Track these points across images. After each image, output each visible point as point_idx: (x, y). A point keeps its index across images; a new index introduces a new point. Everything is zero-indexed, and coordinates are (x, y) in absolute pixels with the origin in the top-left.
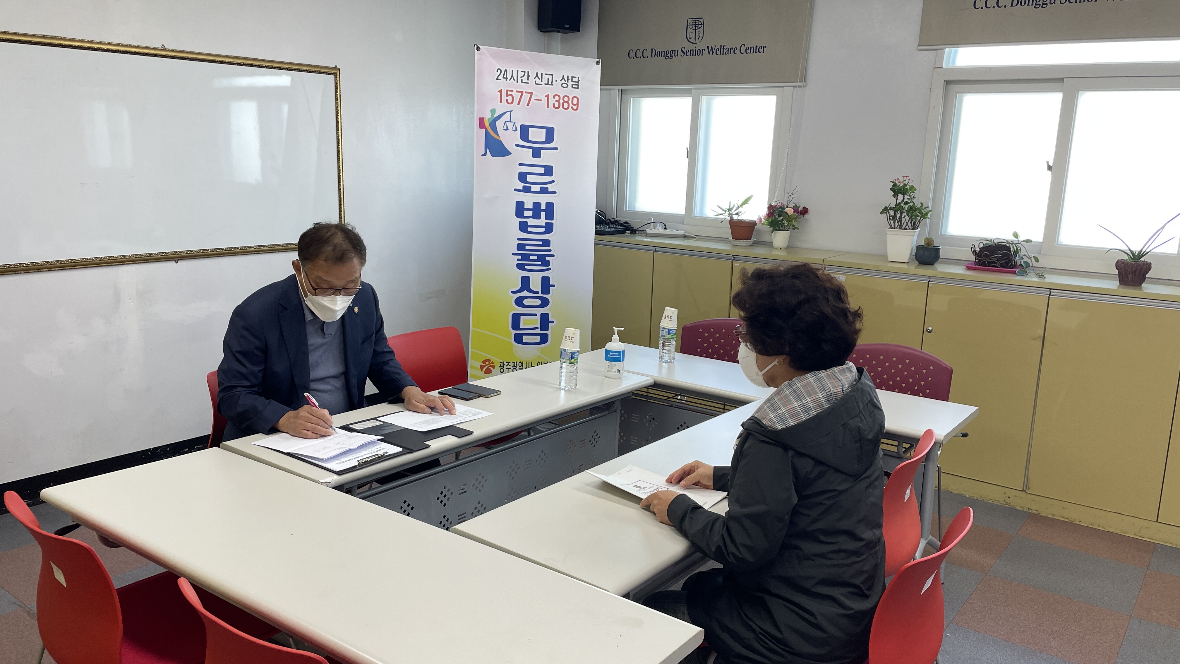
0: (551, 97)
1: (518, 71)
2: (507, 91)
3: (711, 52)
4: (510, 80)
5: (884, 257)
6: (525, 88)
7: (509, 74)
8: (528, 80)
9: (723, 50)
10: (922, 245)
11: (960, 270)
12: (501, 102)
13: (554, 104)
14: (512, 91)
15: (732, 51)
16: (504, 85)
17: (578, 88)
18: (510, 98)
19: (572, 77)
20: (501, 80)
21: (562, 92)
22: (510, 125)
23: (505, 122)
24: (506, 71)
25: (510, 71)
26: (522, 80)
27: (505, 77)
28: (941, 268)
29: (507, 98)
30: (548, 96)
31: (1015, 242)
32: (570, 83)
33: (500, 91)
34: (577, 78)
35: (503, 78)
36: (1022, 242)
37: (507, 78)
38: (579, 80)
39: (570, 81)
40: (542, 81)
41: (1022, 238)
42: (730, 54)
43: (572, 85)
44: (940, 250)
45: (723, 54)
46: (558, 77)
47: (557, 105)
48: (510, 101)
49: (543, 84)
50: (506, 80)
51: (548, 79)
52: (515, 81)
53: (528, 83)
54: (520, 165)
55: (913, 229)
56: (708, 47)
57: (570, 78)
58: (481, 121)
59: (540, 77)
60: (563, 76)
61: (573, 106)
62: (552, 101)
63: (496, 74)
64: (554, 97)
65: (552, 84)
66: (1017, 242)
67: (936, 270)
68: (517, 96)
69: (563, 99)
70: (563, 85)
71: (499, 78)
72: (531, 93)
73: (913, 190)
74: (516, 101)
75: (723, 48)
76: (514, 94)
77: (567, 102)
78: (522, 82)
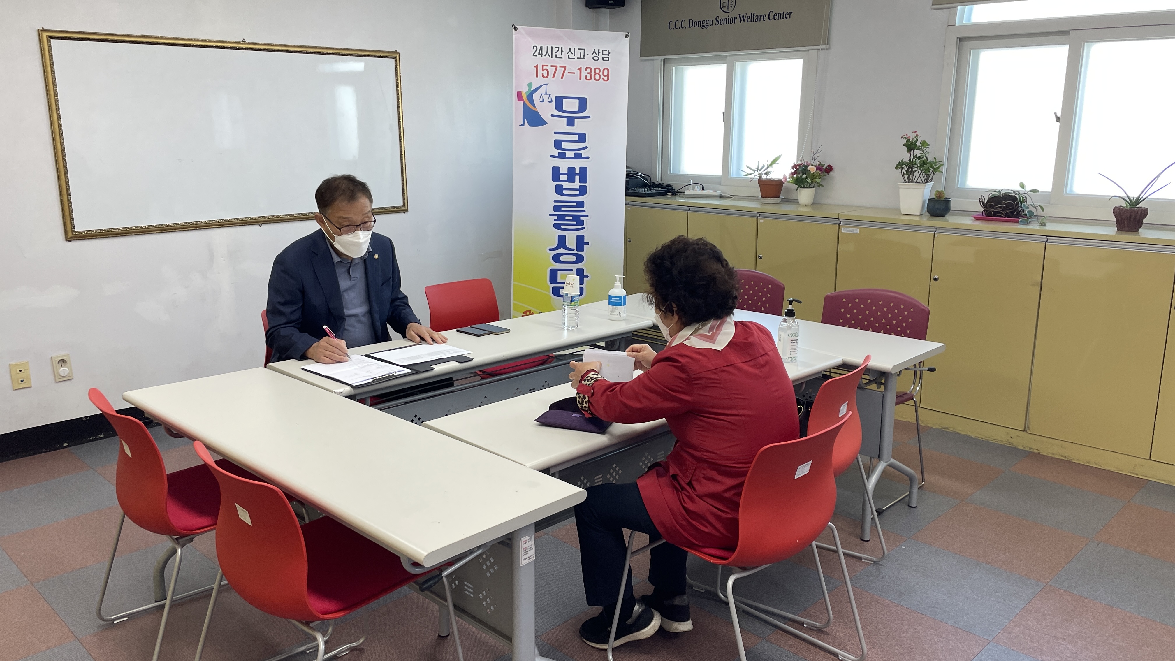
0: (583, 70)
1: (552, 47)
2: (543, 66)
3: (742, 20)
4: (545, 56)
5: (899, 210)
6: (559, 63)
7: (544, 50)
8: (562, 55)
9: (754, 18)
10: (934, 198)
11: (968, 221)
12: (537, 76)
13: (586, 77)
14: (547, 66)
15: (762, 18)
16: (540, 60)
17: (608, 60)
18: (545, 72)
19: (603, 51)
20: (537, 56)
21: (594, 65)
22: (546, 97)
23: (541, 94)
24: (541, 47)
25: (545, 48)
26: (556, 55)
27: (541, 53)
28: (951, 220)
29: (543, 72)
30: (580, 69)
31: (1021, 193)
32: (601, 56)
33: (537, 67)
34: (607, 51)
35: (539, 54)
36: (1029, 192)
37: (542, 54)
38: (609, 53)
39: (601, 54)
40: (574, 55)
41: (1028, 188)
42: (760, 21)
43: (603, 58)
44: (951, 201)
45: (753, 21)
46: (589, 51)
47: (589, 77)
48: (545, 75)
49: (576, 58)
50: (542, 56)
51: (580, 53)
52: (549, 56)
53: (562, 58)
54: (555, 133)
55: (926, 183)
56: (740, 15)
57: (601, 51)
58: (519, 94)
59: (573, 52)
60: (595, 50)
61: (603, 77)
62: (584, 73)
63: (532, 51)
64: (586, 70)
65: (584, 58)
66: (1024, 193)
67: (947, 221)
68: (552, 70)
69: (595, 71)
70: (595, 58)
71: (535, 55)
72: (565, 67)
73: (925, 145)
74: (551, 75)
75: (754, 16)
76: (549, 68)
77: (599, 74)
78: (556, 57)
